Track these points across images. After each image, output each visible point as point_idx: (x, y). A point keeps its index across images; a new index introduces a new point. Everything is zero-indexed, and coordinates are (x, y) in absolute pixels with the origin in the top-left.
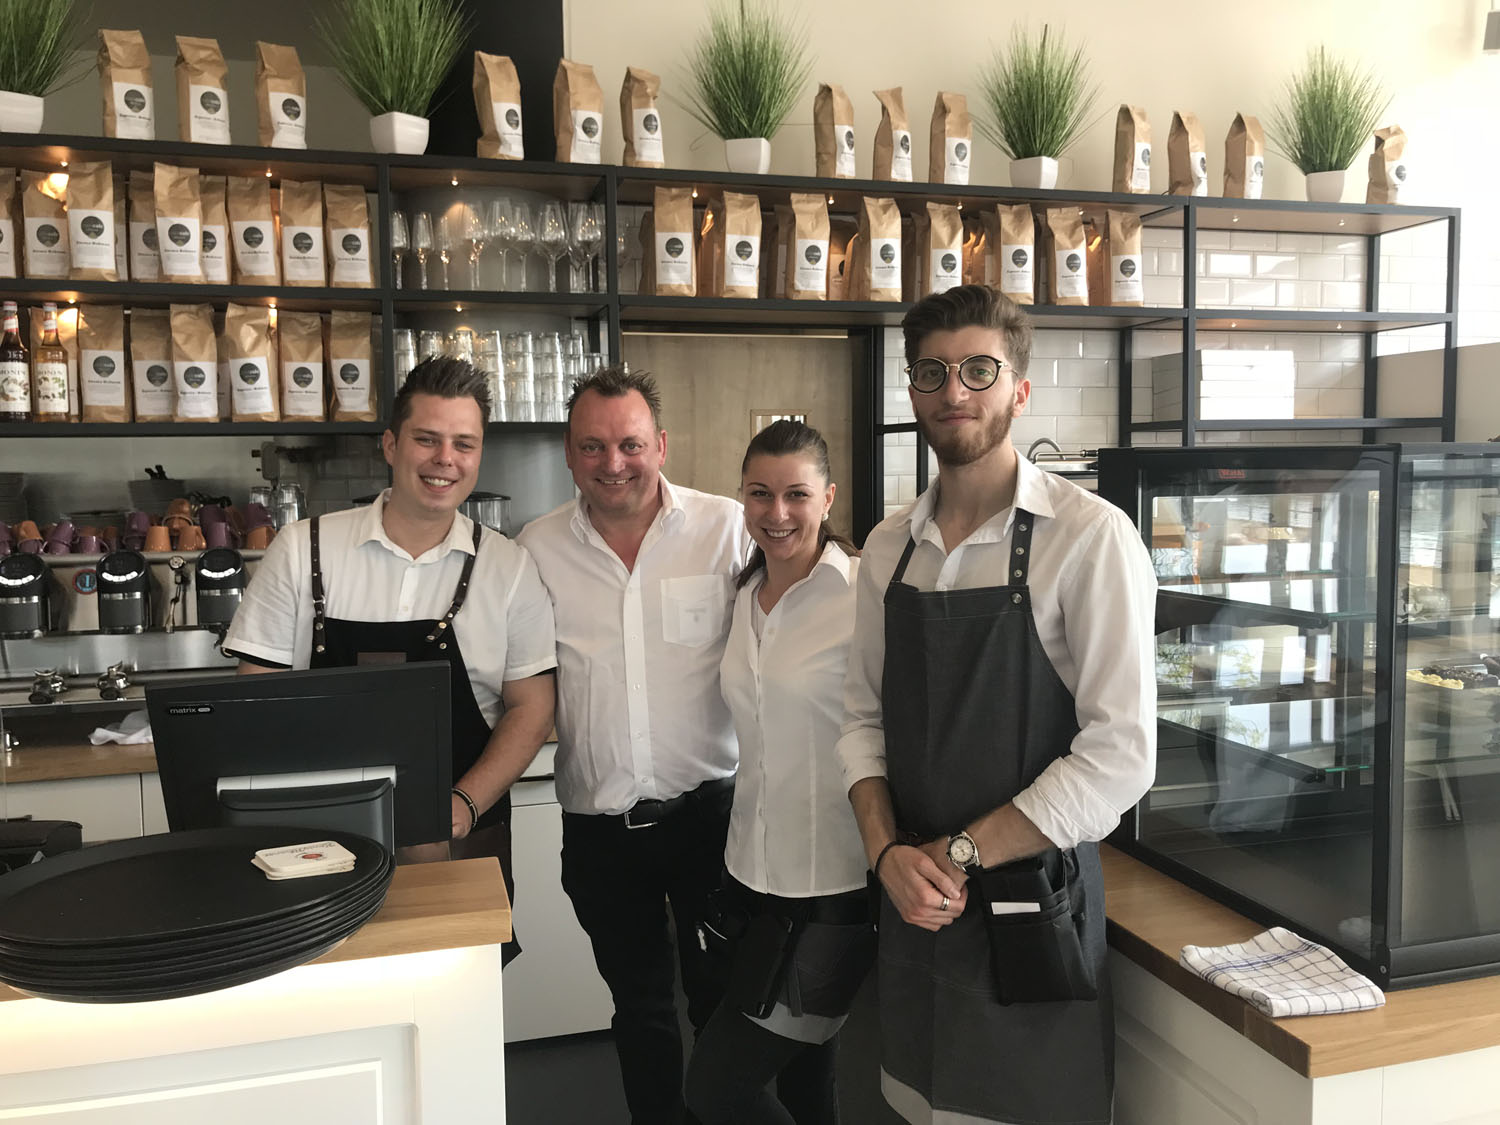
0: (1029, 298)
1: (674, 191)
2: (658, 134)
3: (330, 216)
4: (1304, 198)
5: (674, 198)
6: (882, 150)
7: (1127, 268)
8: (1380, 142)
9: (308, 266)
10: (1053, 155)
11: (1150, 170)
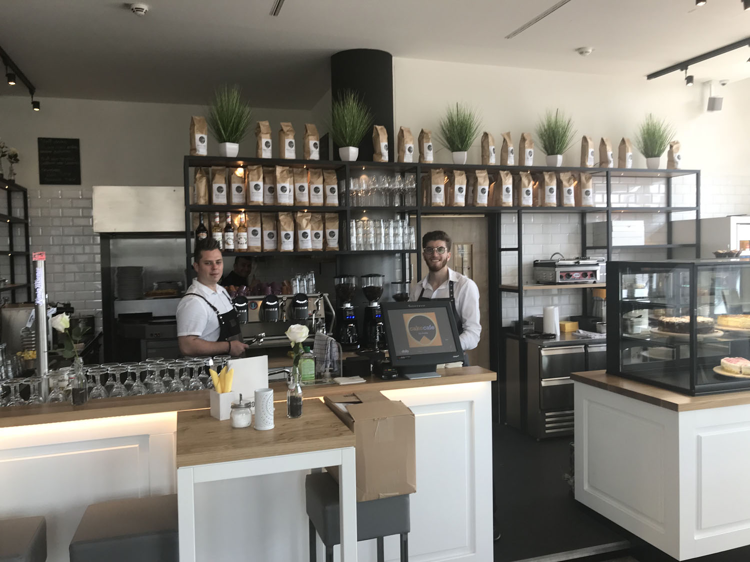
0: (554, 204)
1: (438, 171)
2: (432, 151)
3: (326, 181)
4: (646, 167)
5: (438, 173)
6: (504, 154)
7: (587, 193)
8: (671, 147)
9: (318, 198)
10: (561, 154)
11: (594, 158)
